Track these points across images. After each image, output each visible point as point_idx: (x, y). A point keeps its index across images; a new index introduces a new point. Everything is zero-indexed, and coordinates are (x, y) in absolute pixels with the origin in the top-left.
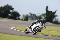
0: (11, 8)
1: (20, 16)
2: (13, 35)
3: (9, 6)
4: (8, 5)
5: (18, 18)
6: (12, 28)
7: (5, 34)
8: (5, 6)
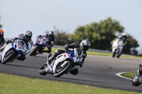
0: (116, 26)
1: (138, 46)
2: (120, 89)
3: (113, 22)
4: (109, 19)
5: (133, 51)
6: (118, 74)
7: (103, 89)
8: (102, 23)
